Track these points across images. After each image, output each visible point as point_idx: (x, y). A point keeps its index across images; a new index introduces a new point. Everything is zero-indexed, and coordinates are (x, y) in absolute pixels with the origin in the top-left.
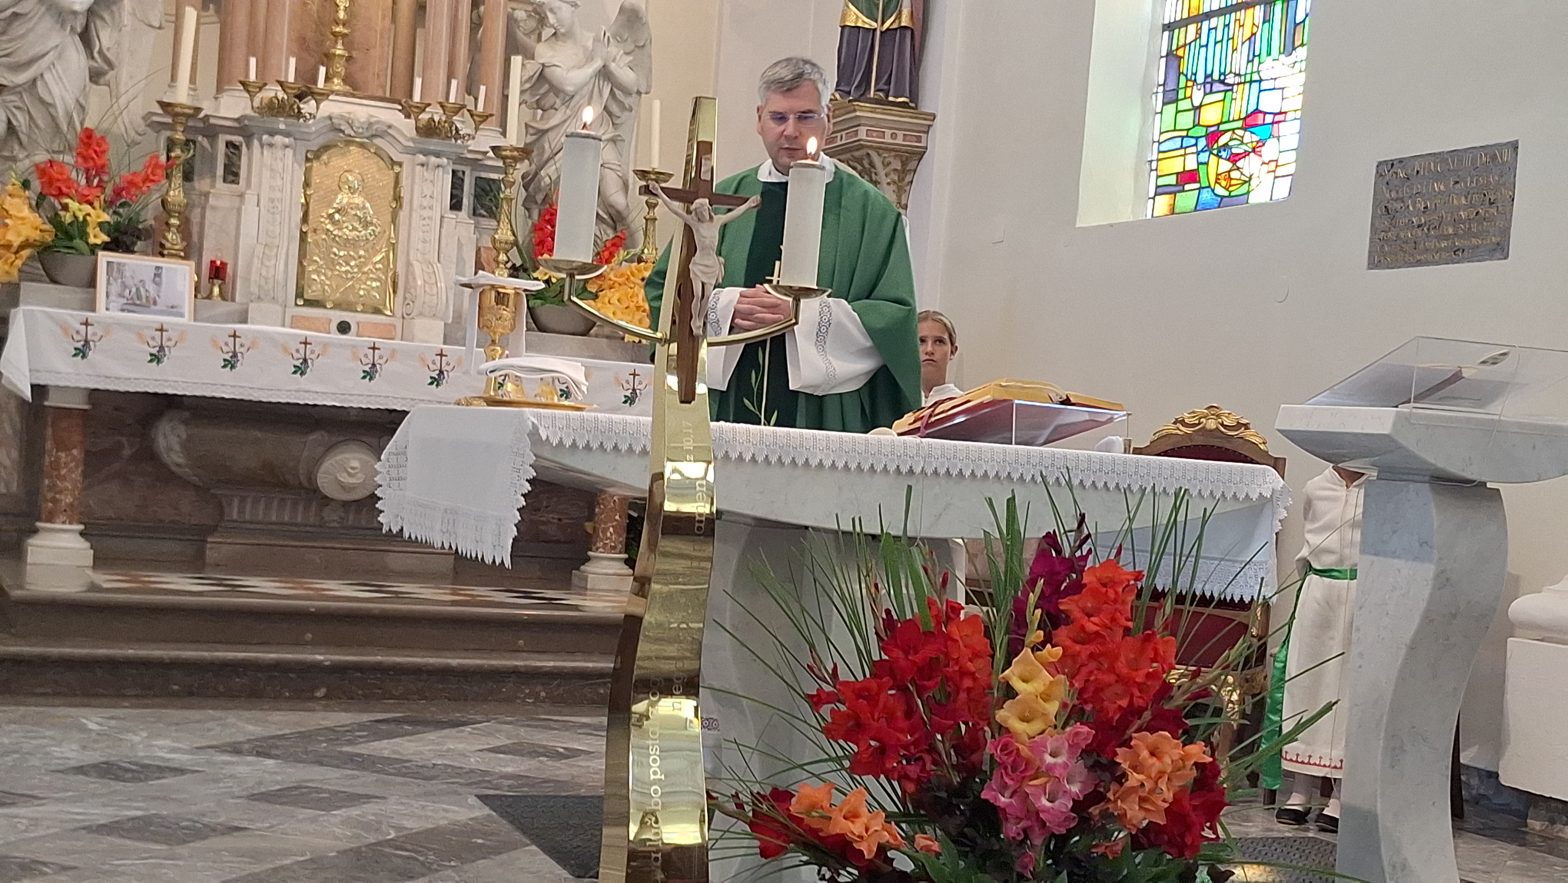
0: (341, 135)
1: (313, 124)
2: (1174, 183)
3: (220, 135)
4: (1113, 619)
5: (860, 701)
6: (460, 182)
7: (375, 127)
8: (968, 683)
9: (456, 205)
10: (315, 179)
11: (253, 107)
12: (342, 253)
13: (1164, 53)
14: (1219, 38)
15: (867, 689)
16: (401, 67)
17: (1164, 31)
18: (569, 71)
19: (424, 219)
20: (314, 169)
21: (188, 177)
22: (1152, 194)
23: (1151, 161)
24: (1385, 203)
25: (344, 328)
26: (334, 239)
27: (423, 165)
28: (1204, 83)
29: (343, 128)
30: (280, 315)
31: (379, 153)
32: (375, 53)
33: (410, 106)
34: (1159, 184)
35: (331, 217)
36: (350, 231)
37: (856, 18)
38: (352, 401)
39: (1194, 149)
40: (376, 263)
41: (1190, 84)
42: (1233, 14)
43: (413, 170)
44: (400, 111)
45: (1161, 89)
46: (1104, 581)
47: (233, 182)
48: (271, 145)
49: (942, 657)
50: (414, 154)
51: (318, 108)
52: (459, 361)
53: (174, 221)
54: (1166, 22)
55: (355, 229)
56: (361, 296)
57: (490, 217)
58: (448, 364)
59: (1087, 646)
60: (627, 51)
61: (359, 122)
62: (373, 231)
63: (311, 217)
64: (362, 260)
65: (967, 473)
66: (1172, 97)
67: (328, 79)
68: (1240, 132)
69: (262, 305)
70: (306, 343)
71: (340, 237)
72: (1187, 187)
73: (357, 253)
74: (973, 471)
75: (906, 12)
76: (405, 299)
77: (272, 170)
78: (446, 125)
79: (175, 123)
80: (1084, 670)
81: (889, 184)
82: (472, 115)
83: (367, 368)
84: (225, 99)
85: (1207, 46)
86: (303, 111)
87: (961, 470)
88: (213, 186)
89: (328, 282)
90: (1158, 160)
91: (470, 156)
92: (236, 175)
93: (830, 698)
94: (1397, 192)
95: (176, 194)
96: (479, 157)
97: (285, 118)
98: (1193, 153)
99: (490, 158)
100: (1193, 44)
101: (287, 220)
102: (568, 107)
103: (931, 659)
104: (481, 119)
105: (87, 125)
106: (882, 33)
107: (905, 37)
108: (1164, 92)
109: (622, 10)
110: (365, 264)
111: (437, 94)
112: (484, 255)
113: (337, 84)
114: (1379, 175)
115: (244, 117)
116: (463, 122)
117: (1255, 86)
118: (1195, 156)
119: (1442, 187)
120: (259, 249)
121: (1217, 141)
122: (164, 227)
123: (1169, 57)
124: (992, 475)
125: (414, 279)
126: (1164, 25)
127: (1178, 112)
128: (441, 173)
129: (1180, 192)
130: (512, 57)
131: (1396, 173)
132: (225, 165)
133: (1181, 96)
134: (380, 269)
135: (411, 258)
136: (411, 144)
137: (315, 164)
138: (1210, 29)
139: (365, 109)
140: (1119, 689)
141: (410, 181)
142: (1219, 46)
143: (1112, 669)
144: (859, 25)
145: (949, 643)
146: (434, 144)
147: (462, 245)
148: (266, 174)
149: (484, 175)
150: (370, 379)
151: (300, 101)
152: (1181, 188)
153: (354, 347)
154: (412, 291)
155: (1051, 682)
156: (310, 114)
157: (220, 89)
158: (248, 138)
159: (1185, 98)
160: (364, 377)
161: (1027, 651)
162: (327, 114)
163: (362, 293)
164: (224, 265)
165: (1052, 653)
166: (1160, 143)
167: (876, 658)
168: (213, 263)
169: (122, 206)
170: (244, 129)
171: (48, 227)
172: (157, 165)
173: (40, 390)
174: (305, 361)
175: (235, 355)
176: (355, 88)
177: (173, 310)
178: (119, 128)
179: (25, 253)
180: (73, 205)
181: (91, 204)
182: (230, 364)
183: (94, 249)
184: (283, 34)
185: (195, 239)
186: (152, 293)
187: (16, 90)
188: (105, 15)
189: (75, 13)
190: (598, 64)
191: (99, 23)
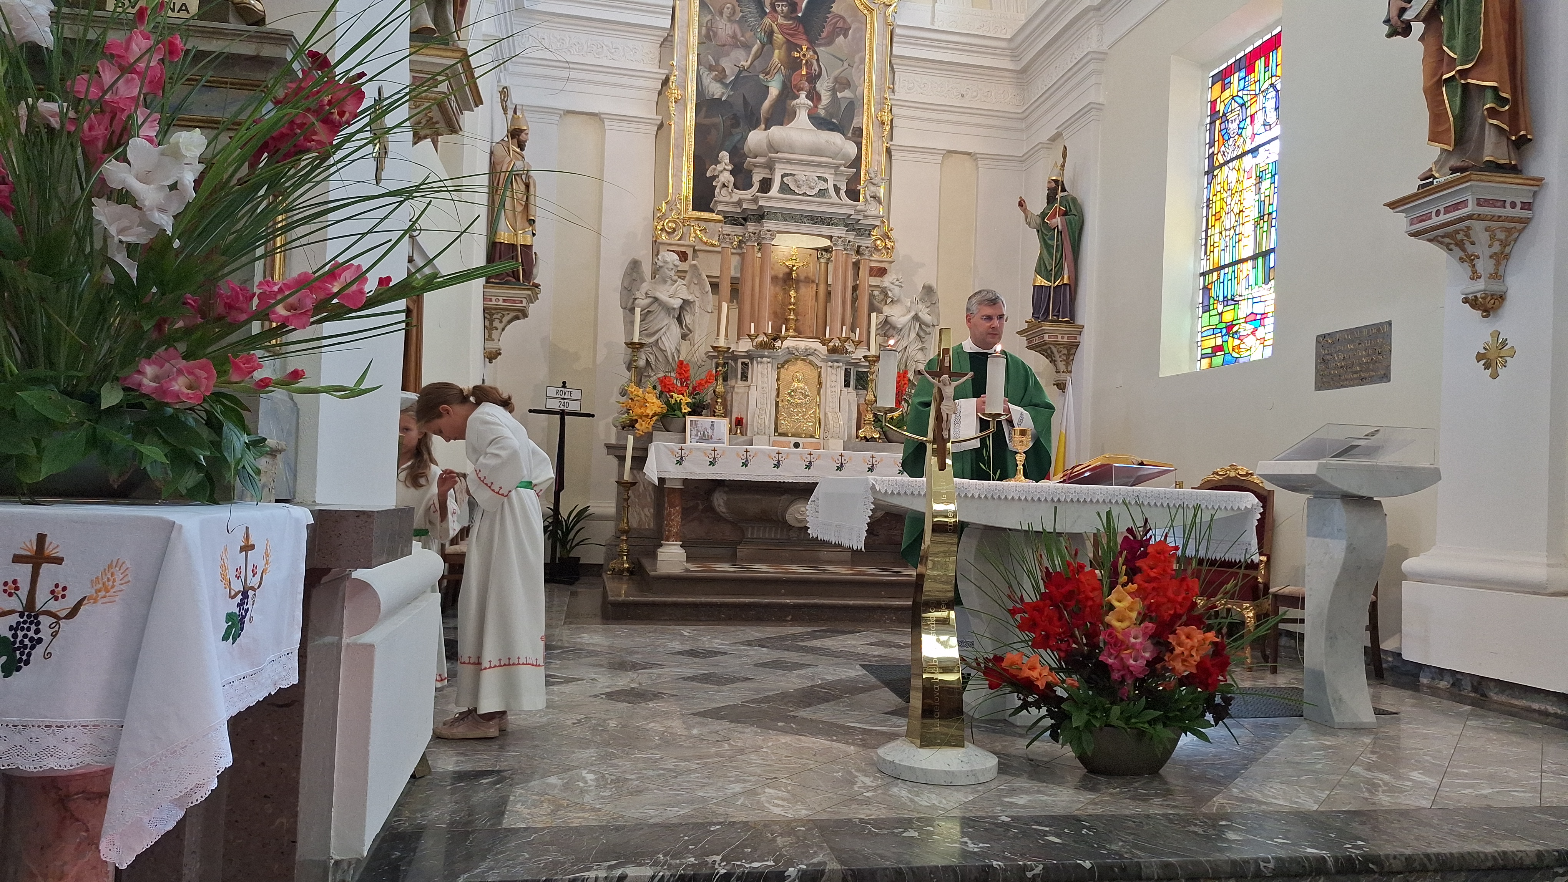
0: (793, 356)
1: (780, 351)
2: (1211, 352)
3: (739, 359)
4: (1164, 570)
6: (849, 374)
7: (809, 351)
9: (847, 385)
10: (782, 377)
11: (753, 346)
12: (795, 410)
16: (821, 322)
17: (1200, 276)
18: (899, 318)
19: (832, 392)
20: (781, 372)
21: (725, 379)
22: (1200, 358)
23: (1198, 342)
25: (797, 445)
26: (791, 404)
27: (831, 367)
29: (793, 352)
30: (768, 441)
31: (811, 363)
32: (809, 316)
33: (825, 340)
34: (1203, 353)
35: (789, 394)
36: (798, 400)
37: (1041, 281)
38: (800, 480)
39: (1220, 334)
40: (811, 414)
42: (1236, 266)
43: (827, 369)
44: (820, 342)
47: (745, 381)
48: (761, 362)
50: (827, 362)
51: (782, 344)
52: (850, 459)
53: (719, 400)
54: (1202, 271)
55: (800, 399)
56: (804, 430)
57: (864, 390)
58: (845, 460)
60: (927, 306)
61: (802, 349)
62: (809, 399)
63: (780, 395)
64: (804, 413)
67: (787, 330)
68: (1244, 325)
69: (759, 436)
70: (779, 453)
71: (794, 403)
73: (802, 410)
75: (1066, 277)
76: (825, 429)
77: (762, 373)
78: (841, 347)
79: (719, 355)
81: (1061, 361)
82: (853, 342)
83: (807, 464)
84: (741, 343)
85: (1223, 282)
86: (776, 346)
88: (736, 382)
89: (788, 424)
90: (1202, 341)
91: (853, 361)
92: (747, 377)
95: (720, 388)
96: (857, 361)
97: (768, 349)
98: (1220, 336)
99: (863, 361)
101: (769, 397)
102: (899, 335)
104: (857, 343)
106: (1054, 287)
107: (1066, 289)
109: (924, 287)
110: (806, 415)
111: (837, 334)
112: (861, 408)
113: (791, 332)
114: (1318, 342)
115: (749, 350)
116: (850, 346)
118: (1221, 338)
119: (1352, 347)
120: (757, 411)
121: (1231, 330)
122: (715, 403)
123: (1205, 289)
125: (828, 421)
126: (1200, 274)
128: (840, 370)
129: (1213, 356)
130: (872, 314)
131: (1327, 341)
132: (741, 373)
134: (813, 417)
135: (827, 411)
136: (826, 358)
137: (782, 370)
138: (1225, 274)
139: (804, 342)
141: (825, 375)
144: (1042, 284)
146: (836, 357)
147: (851, 403)
148: (760, 375)
149: (860, 370)
150: (809, 468)
151: (774, 341)
152: (1214, 354)
153: (801, 453)
154: (828, 426)
156: (779, 347)
158: (752, 360)
160: (805, 468)
162: (786, 346)
163: (804, 428)
164: (742, 419)
168: (737, 418)
169: (696, 394)
170: (750, 356)
171: (664, 406)
172: (711, 375)
173: (662, 480)
174: (779, 462)
175: (747, 460)
176: (800, 334)
177: (720, 441)
178: (695, 359)
179: (655, 418)
180: (675, 395)
181: (683, 394)
182: (745, 464)
183: (684, 415)
184: (766, 311)
185: (729, 408)
186: (710, 434)
187: (650, 345)
188: (688, 309)
189: (674, 309)
190: (913, 313)
191: (685, 312)
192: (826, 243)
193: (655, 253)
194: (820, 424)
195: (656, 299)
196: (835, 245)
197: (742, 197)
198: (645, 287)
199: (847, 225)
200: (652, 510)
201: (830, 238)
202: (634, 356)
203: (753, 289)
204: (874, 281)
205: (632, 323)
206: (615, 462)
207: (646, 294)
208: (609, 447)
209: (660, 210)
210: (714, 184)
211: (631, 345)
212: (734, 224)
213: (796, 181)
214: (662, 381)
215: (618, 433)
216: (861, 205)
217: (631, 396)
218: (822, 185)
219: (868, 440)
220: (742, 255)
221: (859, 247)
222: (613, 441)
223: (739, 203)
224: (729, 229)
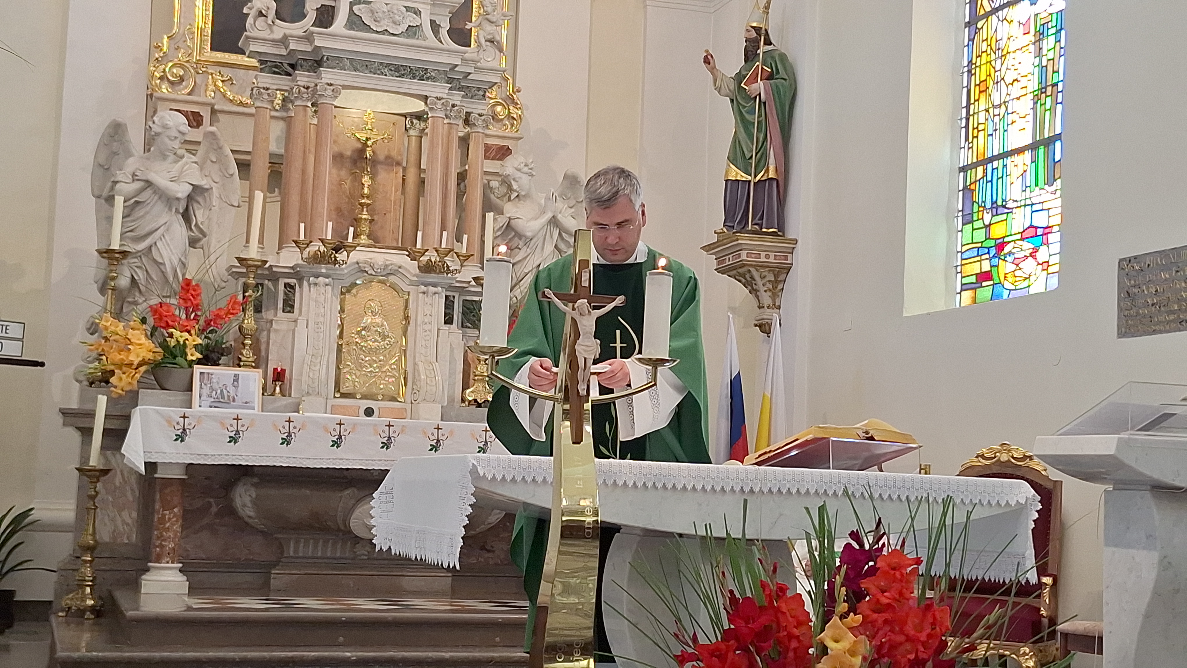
0: (366, 274)
1: (346, 268)
2: (974, 281)
3: (280, 280)
4: (901, 594)
5: (714, 658)
6: (451, 304)
7: (390, 267)
8: (794, 644)
9: (449, 320)
10: (347, 308)
11: (302, 258)
12: (367, 359)
13: (961, 188)
14: (1000, 175)
15: (717, 649)
16: (409, 224)
17: (960, 172)
18: (528, 221)
19: (426, 331)
20: (347, 300)
21: (258, 310)
22: (959, 290)
23: (957, 266)
24: (1126, 289)
25: (369, 412)
26: (361, 349)
27: (424, 293)
28: (992, 208)
29: (366, 269)
30: (324, 405)
31: (393, 287)
32: (391, 216)
33: (414, 252)
34: (964, 282)
35: (359, 333)
36: (373, 342)
37: (736, 174)
38: (373, 465)
39: (987, 256)
40: (393, 364)
41: (981, 209)
42: (1009, 158)
43: (418, 296)
44: (408, 256)
45: (960, 214)
46: (894, 565)
47: (289, 312)
48: (316, 284)
49: (774, 626)
50: (418, 286)
51: (348, 256)
52: (451, 433)
53: (248, 342)
54: (961, 165)
55: (376, 341)
56: (382, 389)
57: (474, 328)
58: (443, 435)
59: (883, 614)
60: (571, 205)
61: (378, 264)
62: (389, 341)
63: (344, 334)
64: (381, 363)
65: (794, 491)
66: (968, 220)
67: (356, 236)
68: (1021, 242)
69: (310, 397)
70: (340, 424)
71: (365, 347)
72: (984, 284)
73: (378, 358)
74: (798, 489)
75: (772, 168)
76: (413, 389)
77: (316, 301)
78: (440, 264)
79: (248, 272)
80: (881, 633)
81: (765, 291)
82: (458, 256)
83: (385, 440)
84: (284, 253)
85: (991, 181)
86: (338, 259)
87: (789, 489)
88: (276, 315)
89: (357, 380)
90: (962, 265)
91: (458, 285)
92: (292, 307)
93: (691, 658)
94: (1135, 282)
95: (249, 323)
96: (465, 285)
97: (325, 264)
98: (986, 259)
99: (473, 286)
100: (981, 181)
101: (328, 337)
102: (528, 247)
103: (765, 626)
104: (465, 258)
105: (188, 277)
106: (754, 183)
107: (772, 186)
108: (963, 216)
109: (566, 177)
110: (384, 366)
111: (434, 242)
112: (469, 356)
113: (364, 240)
114: (1121, 268)
115: (297, 265)
116: (453, 261)
117: (1028, 208)
118: (988, 261)
119: (1167, 276)
120: (308, 358)
121: (1003, 250)
122: (242, 346)
123: (966, 191)
124: (812, 491)
125: (419, 375)
126: (960, 168)
127: (973, 230)
128: (437, 298)
129: (979, 288)
130: (487, 214)
131: (1133, 267)
132: (284, 300)
133: (975, 218)
134: (394, 369)
135: (417, 360)
136: (415, 279)
137: (348, 296)
138: (993, 169)
139: (383, 255)
140: (908, 646)
141: (415, 304)
142: (1000, 181)
143: (902, 632)
144: (738, 178)
145: (780, 615)
146: (432, 278)
147: (453, 349)
148: (313, 304)
149: (468, 298)
150: (387, 449)
151: (336, 253)
152: (979, 285)
153: (375, 425)
154: (418, 383)
155: (855, 642)
156: (343, 261)
157: (280, 248)
158: (300, 280)
159: (978, 220)
160: (383, 447)
161: (836, 619)
162: (355, 261)
163: (382, 386)
164: (283, 371)
165: (855, 619)
166: (962, 253)
167: (726, 627)
168: (275, 369)
169: (211, 332)
170: (297, 274)
171: (159, 350)
172: (235, 303)
173: (151, 466)
174: (340, 437)
175: (290, 435)
176: (376, 241)
177: (247, 405)
178: (209, 278)
179: (143, 369)
180: (176, 333)
181: (189, 332)
182: (286, 441)
183: (191, 364)
184: (324, 206)
185: (263, 353)
186: (232, 394)
187: (137, 254)
188: (200, 199)
189: (178, 199)
190: (549, 215)
191: (195, 205)
192: (419, 106)
193: (150, 112)
194: (405, 379)
195: (149, 184)
196: (431, 109)
197: (288, 32)
198: (132, 164)
199: (450, 81)
200: (134, 514)
201: (425, 98)
202: (111, 271)
203: (304, 172)
204: (491, 166)
205: (110, 219)
206: (76, 437)
207: (134, 175)
208: (65, 413)
209: (159, 48)
210: (245, 11)
211: (107, 253)
212: (275, 73)
213: (372, 12)
214: (155, 311)
215: (82, 391)
216: (471, 52)
217: (105, 334)
218: (412, 20)
219: (479, 405)
220: (288, 120)
221: (468, 114)
222: (74, 405)
223: (284, 41)
224: (267, 79)
